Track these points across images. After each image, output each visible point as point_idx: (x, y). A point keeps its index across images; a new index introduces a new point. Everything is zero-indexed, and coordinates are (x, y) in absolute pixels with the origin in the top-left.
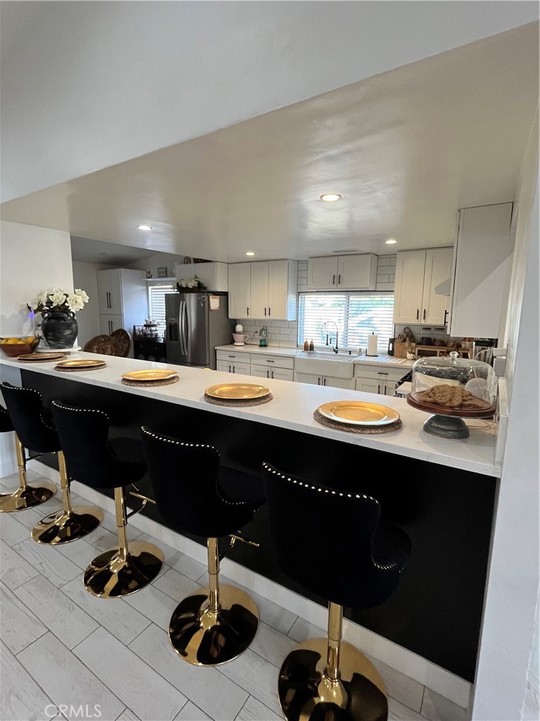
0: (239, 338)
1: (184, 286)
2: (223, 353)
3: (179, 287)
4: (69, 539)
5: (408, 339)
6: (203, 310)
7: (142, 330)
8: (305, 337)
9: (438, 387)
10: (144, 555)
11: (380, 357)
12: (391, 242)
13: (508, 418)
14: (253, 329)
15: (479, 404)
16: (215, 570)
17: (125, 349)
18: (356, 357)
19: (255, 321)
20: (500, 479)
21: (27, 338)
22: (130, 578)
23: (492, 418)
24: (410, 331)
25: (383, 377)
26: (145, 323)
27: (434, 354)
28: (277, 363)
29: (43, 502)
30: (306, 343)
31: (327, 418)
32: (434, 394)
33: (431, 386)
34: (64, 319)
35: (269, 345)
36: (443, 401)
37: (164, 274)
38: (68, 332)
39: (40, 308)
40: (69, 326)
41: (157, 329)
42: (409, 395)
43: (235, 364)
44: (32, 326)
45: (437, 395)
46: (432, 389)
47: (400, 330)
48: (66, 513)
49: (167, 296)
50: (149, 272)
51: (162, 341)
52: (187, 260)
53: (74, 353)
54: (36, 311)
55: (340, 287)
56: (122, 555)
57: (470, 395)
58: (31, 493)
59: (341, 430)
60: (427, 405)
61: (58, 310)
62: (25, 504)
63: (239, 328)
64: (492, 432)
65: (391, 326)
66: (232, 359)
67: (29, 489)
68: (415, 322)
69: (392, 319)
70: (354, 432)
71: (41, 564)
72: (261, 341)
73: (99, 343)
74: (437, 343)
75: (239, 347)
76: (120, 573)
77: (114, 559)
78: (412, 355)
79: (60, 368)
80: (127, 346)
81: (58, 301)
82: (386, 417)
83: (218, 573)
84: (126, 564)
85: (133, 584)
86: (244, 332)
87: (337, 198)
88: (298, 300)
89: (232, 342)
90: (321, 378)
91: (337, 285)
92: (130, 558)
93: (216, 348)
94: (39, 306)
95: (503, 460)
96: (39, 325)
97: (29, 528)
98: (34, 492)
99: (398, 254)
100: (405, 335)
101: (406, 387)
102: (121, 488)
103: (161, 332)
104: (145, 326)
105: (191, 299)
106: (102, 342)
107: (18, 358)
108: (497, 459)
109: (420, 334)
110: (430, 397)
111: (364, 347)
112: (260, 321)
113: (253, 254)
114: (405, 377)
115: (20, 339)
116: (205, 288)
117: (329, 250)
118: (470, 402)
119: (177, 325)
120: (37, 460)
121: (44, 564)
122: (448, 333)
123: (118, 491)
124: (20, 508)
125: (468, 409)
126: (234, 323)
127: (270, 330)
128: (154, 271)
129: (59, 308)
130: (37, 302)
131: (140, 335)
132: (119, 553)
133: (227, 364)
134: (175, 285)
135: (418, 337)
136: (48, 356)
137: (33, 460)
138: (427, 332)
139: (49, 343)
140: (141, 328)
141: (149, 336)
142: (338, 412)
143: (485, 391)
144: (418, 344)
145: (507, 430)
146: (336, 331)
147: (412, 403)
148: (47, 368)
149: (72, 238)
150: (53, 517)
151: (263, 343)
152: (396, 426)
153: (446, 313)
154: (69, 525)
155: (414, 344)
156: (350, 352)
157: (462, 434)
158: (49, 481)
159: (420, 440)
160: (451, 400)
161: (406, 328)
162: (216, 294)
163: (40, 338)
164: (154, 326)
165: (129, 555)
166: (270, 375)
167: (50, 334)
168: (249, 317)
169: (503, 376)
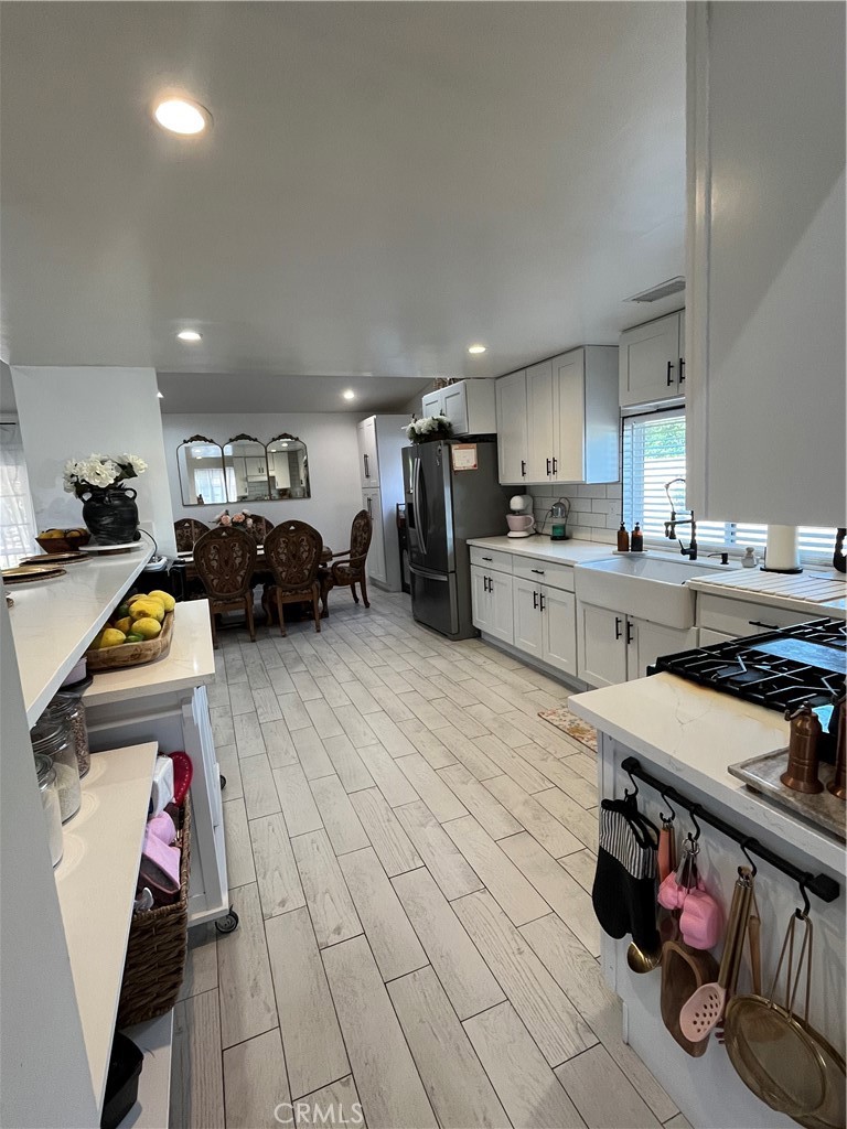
0: (517, 523)
2: (478, 551)
14: (549, 503)
19: (539, 487)
35: (573, 536)
49: (404, 452)
63: (516, 503)
66: (488, 565)
72: (555, 528)
75: (517, 540)
86: (525, 510)
89: (504, 530)
90: (622, 618)
91: (678, 384)
93: (469, 542)
112: (545, 487)
126: (506, 493)
151: (558, 533)
156: (726, 556)
162: (466, 439)
168: (527, 480)
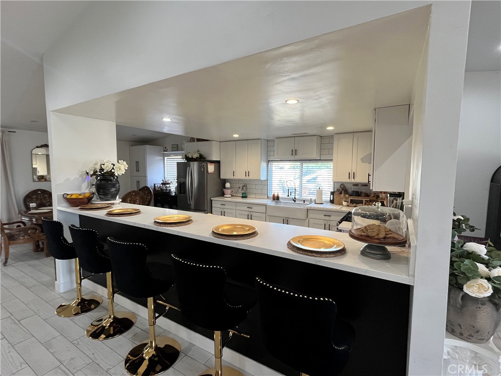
0: (228, 192)
1: (190, 157)
2: (217, 202)
3: (187, 158)
4: (113, 335)
5: (343, 192)
6: (202, 173)
7: (160, 187)
8: (273, 191)
9: (369, 226)
10: (167, 346)
11: (324, 205)
12: (330, 128)
13: (416, 246)
14: (238, 185)
15: (397, 236)
16: (219, 355)
17: (148, 200)
18: (308, 204)
19: (239, 180)
20: (413, 286)
21: (84, 193)
22: (157, 363)
23: (405, 246)
24: (344, 187)
25: (327, 218)
26: (162, 182)
27: (361, 202)
28: (255, 209)
29: (92, 309)
30: (274, 195)
31: (296, 247)
32: (367, 230)
33: (365, 225)
34: (111, 180)
35: (248, 196)
36: (373, 235)
37: (176, 149)
38: (113, 189)
39: (95, 173)
40: (114, 186)
41: (171, 186)
42: (350, 231)
43: (225, 210)
44: (88, 185)
45: (369, 231)
46: (365, 227)
47: (338, 186)
48: (110, 317)
49: (178, 163)
50: (166, 148)
51: (174, 194)
52: (192, 140)
53: (116, 204)
54: (91, 176)
55: (297, 158)
56: (151, 347)
57: (390, 231)
58: (84, 303)
59: (307, 255)
60: (363, 238)
61: (107, 174)
62: (80, 311)
63: (228, 185)
64: (405, 255)
65: (331, 183)
66: (223, 206)
67: (83, 300)
68: (348, 180)
69: (332, 179)
70: (315, 256)
71: (93, 354)
72: (243, 194)
73: (131, 196)
74: (363, 195)
75: (228, 198)
76: (150, 359)
77: (146, 349)
78: (346, 203)
79: (110, 214)
80: (149, 197)
81: (107, 168)
82: (335, 246)
83: (221, 357)
84: (154, 353)
85: (159, 367)
86: (231, 188)
87: (297, 102)
88: (268, 166)
89: (223, 194)
90: (285, 219)
91: (294, 156)
92: (157, 349)
93: (212, 199)
94: (94, 172)
95: (414, 273)
96: (93, 185)
97: (83, 328)
98: (86, 302)
99: (335, 135)
100: (341, 189)
101: (345, 225)
102: (152, 298)
103: (173, 188)
104: (162, 184)
105: (195, 166)
106: (133, 195)
107: (79, 207)
108: (410, 273)
109: (351, 189)
110: (364, 232)
111: (314, 198)
112: (242, 180)
113: (237, 136)
114: (343, 218)
115: (80, 195)
116: (205, 158)
117: (289, 134)
118: (390, 235)
119: (184, 183)
120: (88, 279)
121: (95, 355)
122: (371, 189)
123: (150, 300)
124: (76, 314)
125: (389, 240)
126: (224, 181)
127: (249, 186)
128: (169, 147)
129: (108, 173)
130: (93, 169)
131: (158, 191)
132: (149, 344)
133: (220, 210)
134: (184, 156)
135: (350, 191)
136: (99, 206)
137: (86, 280)
138: (355, 187)
139: (100, 197)
140: (159, 185)
141: (165, 191)
142: (303, 243)
143: (399, 228)
144: (351, 195)
145: (416, 254)
146: (294, 186)
147: (352, 236)
148: (101, 214)
149: (117, 126)
150: (101, 320)
151: (244, 195)
152: (342, 252)
153: (369, 175)
154: (112, 326)
155: (347, 196)
156: (304, 201)
157: (386, 256)
158: (96, 294)
159: (359, 261)
160: (378, 234)
161: (341, 185)
162: (212, 162)
163: (93, 194)
164: (168, 184)
165: (156, 346)
166: (250, 217)
167: (101, 191)
168: (235, 178)
169: (411, 218)
